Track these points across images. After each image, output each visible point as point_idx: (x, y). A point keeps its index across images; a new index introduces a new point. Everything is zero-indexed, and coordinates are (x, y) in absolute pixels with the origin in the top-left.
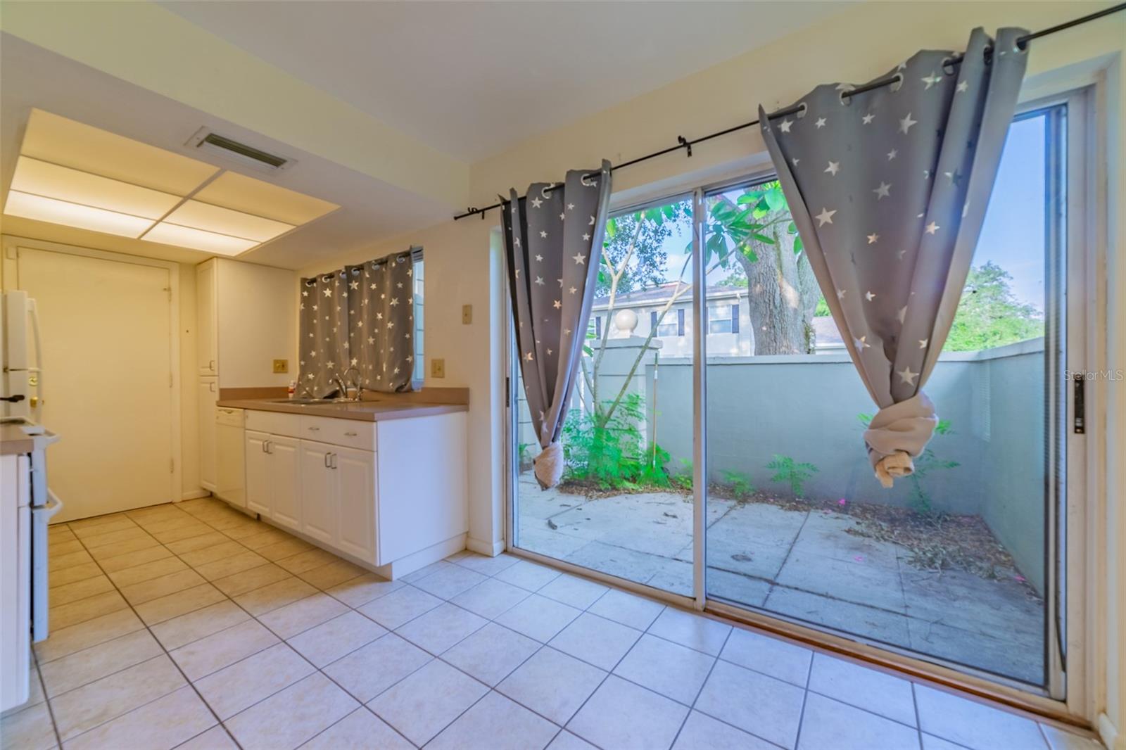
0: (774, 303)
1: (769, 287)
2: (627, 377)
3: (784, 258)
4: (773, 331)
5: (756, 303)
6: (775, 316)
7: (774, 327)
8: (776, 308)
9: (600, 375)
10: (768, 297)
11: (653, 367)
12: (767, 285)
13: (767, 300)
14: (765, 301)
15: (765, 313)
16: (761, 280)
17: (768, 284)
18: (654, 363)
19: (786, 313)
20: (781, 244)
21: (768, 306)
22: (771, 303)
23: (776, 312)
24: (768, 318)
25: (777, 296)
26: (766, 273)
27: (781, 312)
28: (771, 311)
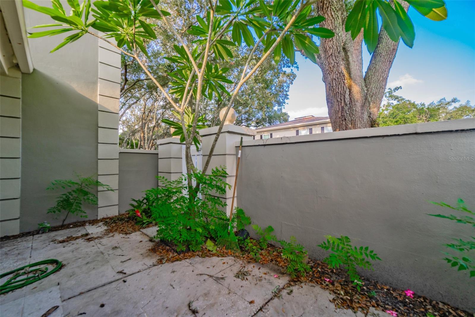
0: (345, 101)
1: (340, 90)
2: (207, 157)
3: (352, 67)
4: (344, 123)
5: (331, 103)
6: (346, 112)
7: (345, 119)
8: (346, 105)
9: (193, 155)
10: (339, 97)
11: (239, 148)
12: (338, 88)
13: (339, 100)
14: (337, 101)
15: (338, 110)
16: (334, 85)
17: (340, 87)
18: (239, 145)
19: (354, 109)
20: (350, 56)
21: (340, 104)
22: (343, 102)
23: (346, 108)
24: (340, 113)
25: (347, 96)
26: (338, 78)
27: (350, 108)
28: (343, 108)
